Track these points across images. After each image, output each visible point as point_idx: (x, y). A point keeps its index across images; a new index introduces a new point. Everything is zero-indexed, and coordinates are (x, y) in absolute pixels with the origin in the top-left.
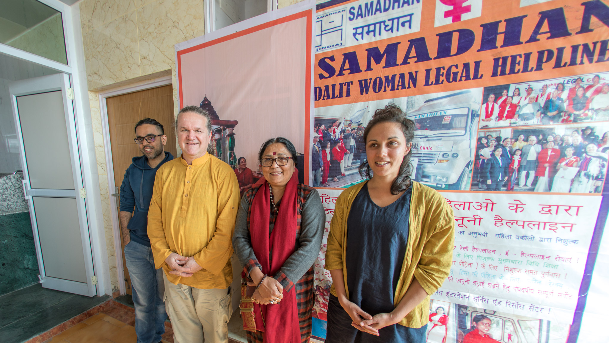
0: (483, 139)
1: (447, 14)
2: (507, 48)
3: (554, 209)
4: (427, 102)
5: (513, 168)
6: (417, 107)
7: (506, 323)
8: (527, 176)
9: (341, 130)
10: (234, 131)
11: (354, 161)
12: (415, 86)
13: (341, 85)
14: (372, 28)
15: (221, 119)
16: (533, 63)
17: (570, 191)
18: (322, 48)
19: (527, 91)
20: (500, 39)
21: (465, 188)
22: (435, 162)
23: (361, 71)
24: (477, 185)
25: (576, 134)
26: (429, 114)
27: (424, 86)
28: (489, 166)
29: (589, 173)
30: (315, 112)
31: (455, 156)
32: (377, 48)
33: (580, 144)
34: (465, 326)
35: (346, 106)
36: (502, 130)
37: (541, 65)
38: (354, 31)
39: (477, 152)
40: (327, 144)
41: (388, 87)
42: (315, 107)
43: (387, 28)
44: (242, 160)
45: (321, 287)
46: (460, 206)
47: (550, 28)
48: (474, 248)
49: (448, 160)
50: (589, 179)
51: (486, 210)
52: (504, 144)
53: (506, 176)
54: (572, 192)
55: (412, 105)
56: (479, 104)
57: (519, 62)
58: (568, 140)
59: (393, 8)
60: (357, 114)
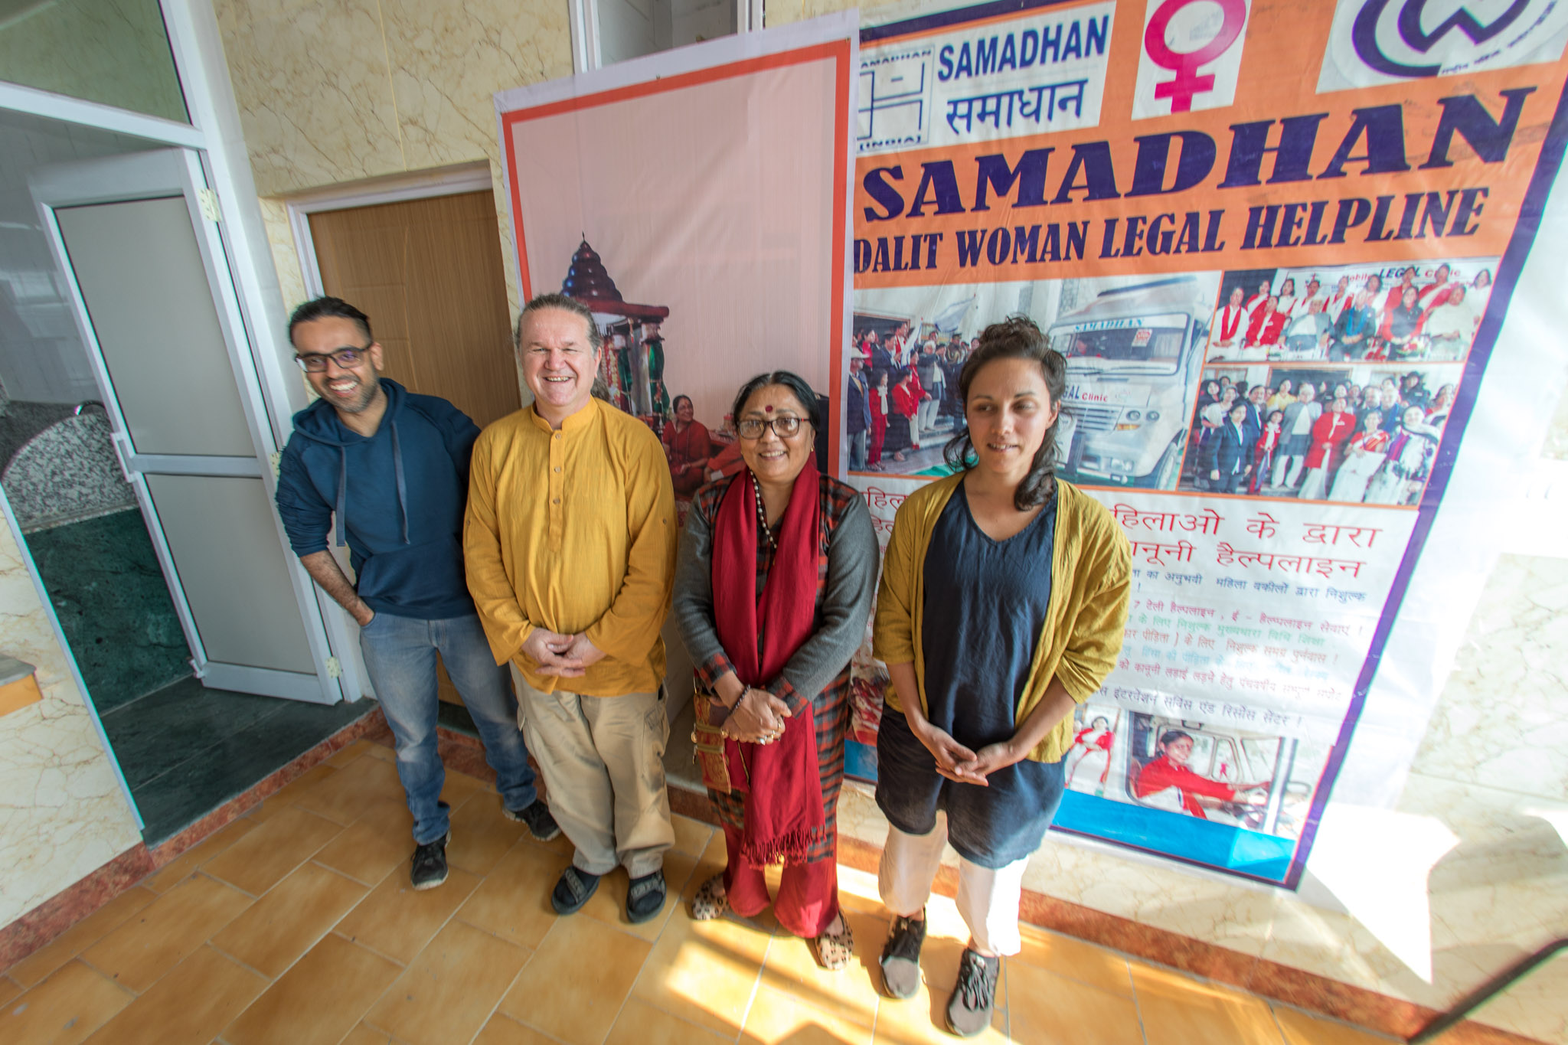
0: (1212, 385)
1: (1162, 91)
2: (1280, 186)
3: (1330, 533)
4: (1102, 294)
5: (1263, 450)
6: (1081, 304)
7: (1221, 745)
8: (1289, 467)
9: (912, 347)
10: (660, 333)
11: (941, 417)
12: (1080, 255)
13: (916, 240)
14: (991, 105)
15: (628, 299)
16: (1327, 226)
17: (1364, 498)
18: (874, 144)
19: (1308, 287)
20: (1268, 163)
21: (1167, 485)
22: (1112, 428)
23: (963, 210)
24: (1192, 480)
25: (1391, 386)
26: (1105, 323)
27: (1100, 257)
28: (1219, 443)
29: (1403, 466)
30: (857, 299)
31: (1153, 417)
32: (1000, 158)
33: (1395, 406)
34: (1145, 752)
35: (926, 290)
36: (1251, 368)
37: (1342, 232)
38: (950, 109)
39: (1197, 411)
40: (881, 376)
41: (1022, 252)
42: (856, 286)
43: (1027, 110)
44: (682, 402)
45: (863, 680)
46: (1154, 521)
47: (1370, 150)
48: (1173, 605)
49: (1138, 426)
50: (1400, 476)
51: (1204, 531)
52: (1251, 399)
53: (1249, 464)
54: (1369, 500)
55: (1072, 300)
56: (1210, 307)
57: (1301, 220)
58: (1373, 397)
59: (1043, 61)
60: (950, 312)
